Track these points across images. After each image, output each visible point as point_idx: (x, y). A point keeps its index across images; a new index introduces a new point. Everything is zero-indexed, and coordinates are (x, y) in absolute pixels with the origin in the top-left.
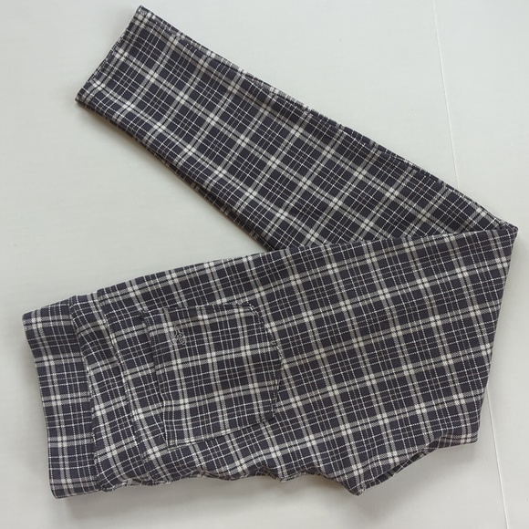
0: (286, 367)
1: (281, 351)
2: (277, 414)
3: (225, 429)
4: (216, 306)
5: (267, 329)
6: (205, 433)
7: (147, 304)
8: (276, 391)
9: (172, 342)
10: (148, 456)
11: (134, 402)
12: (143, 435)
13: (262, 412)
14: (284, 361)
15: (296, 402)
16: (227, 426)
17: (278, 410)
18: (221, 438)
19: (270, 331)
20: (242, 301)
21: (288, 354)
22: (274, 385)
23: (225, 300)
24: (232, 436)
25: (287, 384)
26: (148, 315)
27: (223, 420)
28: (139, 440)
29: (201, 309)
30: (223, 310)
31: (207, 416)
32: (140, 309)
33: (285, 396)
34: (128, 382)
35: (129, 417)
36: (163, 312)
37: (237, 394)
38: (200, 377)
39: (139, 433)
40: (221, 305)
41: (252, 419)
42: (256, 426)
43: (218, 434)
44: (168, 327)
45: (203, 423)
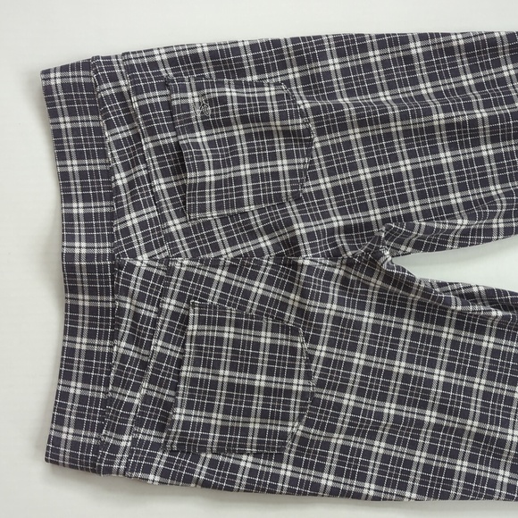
0: (318, 145)
1: (313, 128)
2: (304, 194)
3: (249, 205)
4: (246, 82)
5: (299, 106)
6: (228, 208)
7: (173, 71)
8: (305, 170)
9: (196, 113)
10: (168, 227)
11: (155, 171)
12: (164, 206)
13: (289, 191)
14: (316, 139)
15: (325, 183)
16: (252, 202)
17: (306, 190)
18: (245, 214)
19: (302, 107)
20: (274, 80)
21: (320, 132)
22: (304, 163)
23: (256, 78)
24: (256, 212)
25: (317, 164)
26: (173, 81)
27: (248, 196)
28: (160, 210)
29: (229, 83)
30: (252, 86)
31: (231, 190)
32: (164, 74)
33: (314, 176)
34: (149, 149)
35: (151, 187)
36: (190, 81)
37: (264, 170)
38: (226, 150)
39: (160, 204)
40: (252, 82)
41: (278, 197)
42: (282, 205)
43: (241, 209)
44: (192, 97)
45: (226, 197)
